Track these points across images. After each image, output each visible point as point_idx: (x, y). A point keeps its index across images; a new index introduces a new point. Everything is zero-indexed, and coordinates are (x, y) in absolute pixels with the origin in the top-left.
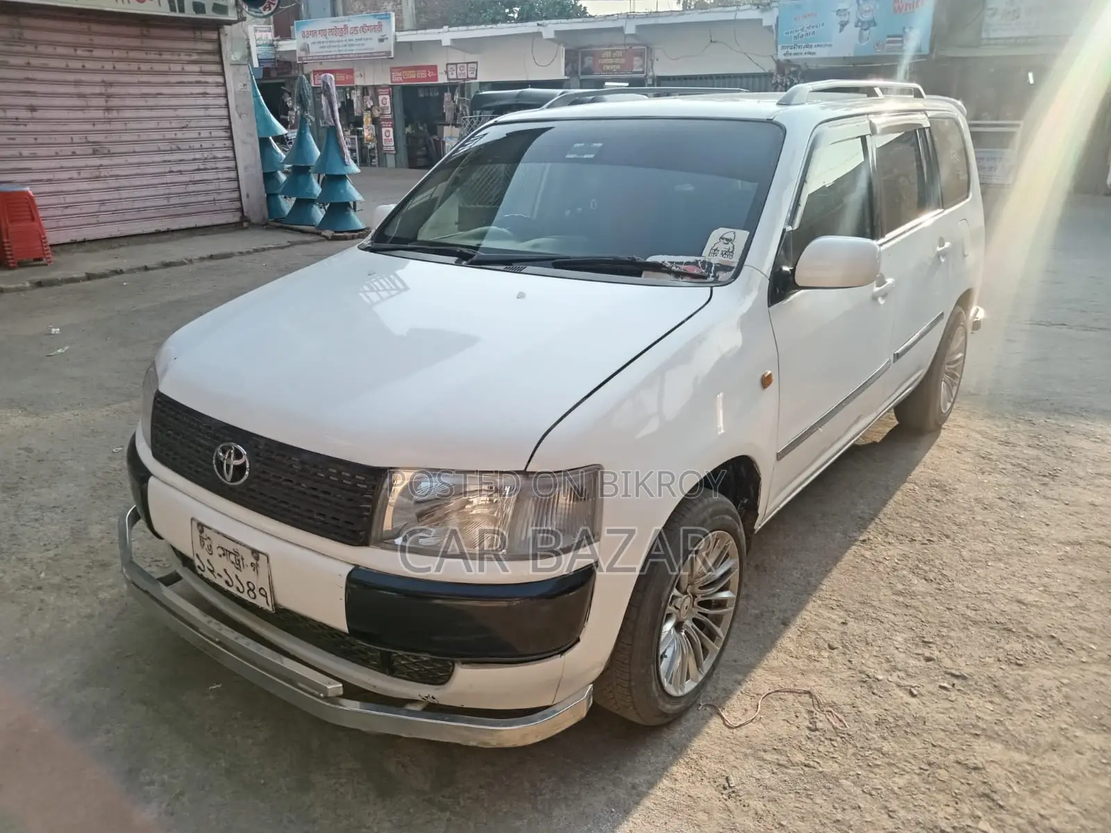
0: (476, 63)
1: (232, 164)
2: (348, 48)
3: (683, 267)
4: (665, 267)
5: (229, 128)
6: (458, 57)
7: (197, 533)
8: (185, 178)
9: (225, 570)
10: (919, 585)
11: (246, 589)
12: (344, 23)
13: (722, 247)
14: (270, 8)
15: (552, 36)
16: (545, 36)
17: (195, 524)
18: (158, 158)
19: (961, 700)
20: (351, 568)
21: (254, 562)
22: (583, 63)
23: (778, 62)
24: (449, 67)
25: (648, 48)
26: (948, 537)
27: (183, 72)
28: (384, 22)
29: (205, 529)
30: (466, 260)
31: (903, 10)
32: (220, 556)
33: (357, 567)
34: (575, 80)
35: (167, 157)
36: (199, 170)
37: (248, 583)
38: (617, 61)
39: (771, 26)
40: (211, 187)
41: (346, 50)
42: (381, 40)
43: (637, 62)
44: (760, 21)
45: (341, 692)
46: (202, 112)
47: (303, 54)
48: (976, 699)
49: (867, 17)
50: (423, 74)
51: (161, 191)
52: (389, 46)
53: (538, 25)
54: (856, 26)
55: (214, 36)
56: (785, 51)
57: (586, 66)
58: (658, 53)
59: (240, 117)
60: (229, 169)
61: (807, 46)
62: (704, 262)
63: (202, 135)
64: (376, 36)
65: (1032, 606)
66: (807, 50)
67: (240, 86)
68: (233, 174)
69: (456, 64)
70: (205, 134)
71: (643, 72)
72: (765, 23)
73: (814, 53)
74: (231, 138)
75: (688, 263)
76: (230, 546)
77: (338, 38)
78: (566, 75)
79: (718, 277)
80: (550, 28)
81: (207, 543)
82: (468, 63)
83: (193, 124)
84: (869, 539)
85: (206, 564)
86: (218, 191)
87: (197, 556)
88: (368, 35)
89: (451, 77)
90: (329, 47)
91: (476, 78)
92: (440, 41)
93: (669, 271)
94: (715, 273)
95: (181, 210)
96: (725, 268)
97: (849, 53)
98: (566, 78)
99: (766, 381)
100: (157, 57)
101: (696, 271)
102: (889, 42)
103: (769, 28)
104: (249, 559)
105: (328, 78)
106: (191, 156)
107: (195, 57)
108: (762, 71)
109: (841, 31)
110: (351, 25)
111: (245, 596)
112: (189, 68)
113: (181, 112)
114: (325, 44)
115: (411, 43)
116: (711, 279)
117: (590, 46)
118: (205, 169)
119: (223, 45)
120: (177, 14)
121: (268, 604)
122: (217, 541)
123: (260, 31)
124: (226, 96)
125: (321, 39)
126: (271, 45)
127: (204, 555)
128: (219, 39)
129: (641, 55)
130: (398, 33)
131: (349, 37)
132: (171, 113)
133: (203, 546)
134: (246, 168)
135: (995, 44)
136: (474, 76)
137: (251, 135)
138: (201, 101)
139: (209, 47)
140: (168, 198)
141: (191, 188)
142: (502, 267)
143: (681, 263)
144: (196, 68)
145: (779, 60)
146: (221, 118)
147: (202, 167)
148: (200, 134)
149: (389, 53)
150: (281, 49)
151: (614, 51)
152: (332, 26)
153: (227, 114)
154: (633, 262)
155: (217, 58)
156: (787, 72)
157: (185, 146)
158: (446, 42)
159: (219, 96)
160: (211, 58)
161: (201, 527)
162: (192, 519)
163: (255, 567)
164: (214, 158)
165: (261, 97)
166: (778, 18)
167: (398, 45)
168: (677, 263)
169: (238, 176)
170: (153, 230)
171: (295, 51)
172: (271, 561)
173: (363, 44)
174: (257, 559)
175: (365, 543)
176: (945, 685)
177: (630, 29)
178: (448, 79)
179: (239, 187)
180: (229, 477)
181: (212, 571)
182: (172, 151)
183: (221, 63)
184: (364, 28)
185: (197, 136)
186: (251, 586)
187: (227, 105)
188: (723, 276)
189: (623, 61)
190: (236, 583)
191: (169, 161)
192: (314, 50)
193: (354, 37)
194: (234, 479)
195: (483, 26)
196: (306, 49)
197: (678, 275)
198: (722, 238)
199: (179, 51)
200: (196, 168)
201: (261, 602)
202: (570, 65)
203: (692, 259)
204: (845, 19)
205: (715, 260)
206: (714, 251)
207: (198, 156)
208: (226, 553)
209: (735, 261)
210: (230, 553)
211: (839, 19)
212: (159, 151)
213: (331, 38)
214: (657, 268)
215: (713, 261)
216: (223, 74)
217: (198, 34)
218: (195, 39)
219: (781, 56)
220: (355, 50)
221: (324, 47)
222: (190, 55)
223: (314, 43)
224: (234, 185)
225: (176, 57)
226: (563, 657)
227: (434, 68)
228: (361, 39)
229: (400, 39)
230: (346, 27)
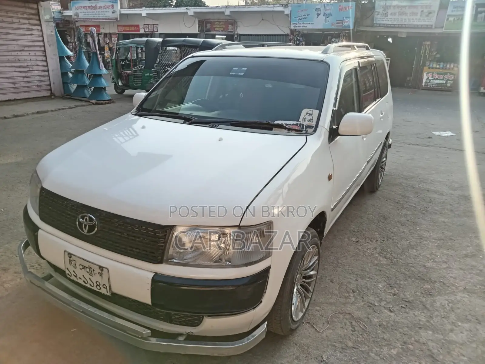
0: (158, 24)
1: (46, 68)
2: (97, 15)
3: (291, 126)
4: (283, 126)
5: (45, 51)
6: (149, 22)
7: (67, 258)
8: (23, 74)
9: (83, 276)
10: (384, 261)
11: (95, 285)
12: (95, 4)
13: (308, 117)
15: (192, 14)
16: (189, 14)
17: (66, 254)
18: (8, 64)
19: (411, 313)
20: (153, 274)
21: (101, 272)
22: (206, 27)
23: (291, 30)
24: (145, 26)
25: (235, 21)
26: (390, 238)
27: (19, 23)
28: (114, 4)
29: (72, 256)
30: (189, 121)
31: (343, 10)
32: (81, 269)
33: (156, 274)
34: (203, 35)
35: (13, 64)
36: (30, 71)
37: (96, 282)
38: (222, 26)
39: (288, 14)
40: (36, 79)
41: (96, 17)
42: (113, 13)
43: (230, 27)
44: (283, 12)
45: (150, 335)
46: (30, 43)
47: (75, 17)
48: (417, 312)
49: (328, 12)
50: (133, 28)
51: (11, 80)
52: (117, 15)
53: (186, 9)
54: (324, 16)
55: (35, 6)
56: (294, 25)
57: (207, 28)
58: (239, 23)
59: (50, 46)
60: (45, 71)
61: (303, 24)
62: (300, 124)
63: (31, 54)
64: (111, 10)
65: (431, 268)
66: (303, 25)
67: (49, 32)
68: (47, 73)
69: (148, 25)
70: (32, 54)
71: (233, 32)
72: (286, 13)
73: (306, 27)
74: (45, 56)
75: (293, 125)
76: (87, 264)
77: (93, 11)
78: (199, 31)
79: (307, 131)
80: (192, 10)
81: (73, 263)
82: (154, 24)
83: (26, 49)
84: (359, 241)
85: (73, 273)
86: (40, 81)
87: (67, 269)
88: (107, 10)
89: (146, 30)
91: (157, 31)
92: (141, 14)
93: (285, 128)
94: (306, 129)
95: (21, 90)
96: (310, 127)
97: (321, 27)
98: (199, 33)
99: (330, 178)
100: (6, 14)
101: (297, 128)
102: (337, 23)
103: (287, 15)
104: (98, 270)
105: (93, 29)
106: (26, 64)
107: (26, 16)
108: (284, 33)
109: (317, 17)
110: (98, 5)
111: (94, 288)
112: (22, 21)
113: (19, 43)
114: (87, 13)
115: (127, 14)
116: (304, 132)
117: (209, 19)
118: (33, 71)
119: (40, 11)
121: (107, 292)
122: (79, 262)
123: (54, 5)
124: (43, 36)
125: (84, 10)
126: (60, 12)
127: (71, 269)
128: (38, 9)
129: (232, 24)
130: (121, 10)
131: (98, 10)
132: (15, 43)
133: (71, 264)
134: (53, 71)
135: (379, 26)
136: (157, 30)
137: (55, 55)
138: (29, 38)
139: (33, 12)
140: (14, 84)
141: (26, 79)
142: (208, 125)
143: (290, 124)
144: (26, 21)
145: (291, 29)
146: (40, 47)
147: (31, 69)
148: (30, 54)
149: (117, 19)
150: (65, 14)
151: (220, 22)
152: (90, 5)
153: (43, 45)
154: (269, 124)
155: (37, 17)
156: (295, 34)
157: (23, 59)
158: (144, 14)
159: (39, 36)
160: (34, 17)
161: (70, 255)
162: (65, 251)
163: (101, 274)
164: (38, 65)
165: (60, 37)
166: (291, 11)
167: (121, 15)
168: (288, 124)
169: (49, 74)
170: (7, 99)
171: (71, 16)
172: (110, 272)
173: (105, 14)
174: (102, 270)
175: (161, 262)
176: (403, 306)
177: (227, 12)
178: (145, 31)
179: (50, 79)
180: (86, 231)
181: (76, 276)
182: (15, 61)
183: (39, 20)
184: (105, 7)
185: (28, 54)
186: (98, 283)
187: (43, 41)
188: (310, 130)
189: (224, 26)
190: (89, 282)
191: (15, 66)
192: (81, 16)
193: (100, 10)
194: (89, 231)
195: (161, 8)
196: (77, 15)
197: (289, 130)
198: (307, 113)
199: (17, 12)
200: (28, 70)
201: (103, 291)
202: (201, 27)
203: (295, 123)
204: (319, 12)
205: (305, 123)
206: (305, 119)
207: (29, 64)
208: (84, 268)
209: (314, 124)
210: (87, 268)
211: (317, 12)
212: (9, 61)
213: (89, 10)
214: (280, 126)
215: (304, 124)
216: (41, 25)
217: (27, 5)
218: (26, 7)
219: (292, 27)
220: (101, 16)
221: (86, 15)
222: (23, 15)
223: (81, 12)
224: (47, 78)
225: (16, 15)
226: (255, 310)
227: (138, 26)
228: (104, 12)
229: (122, 12)
230: (96, 6)
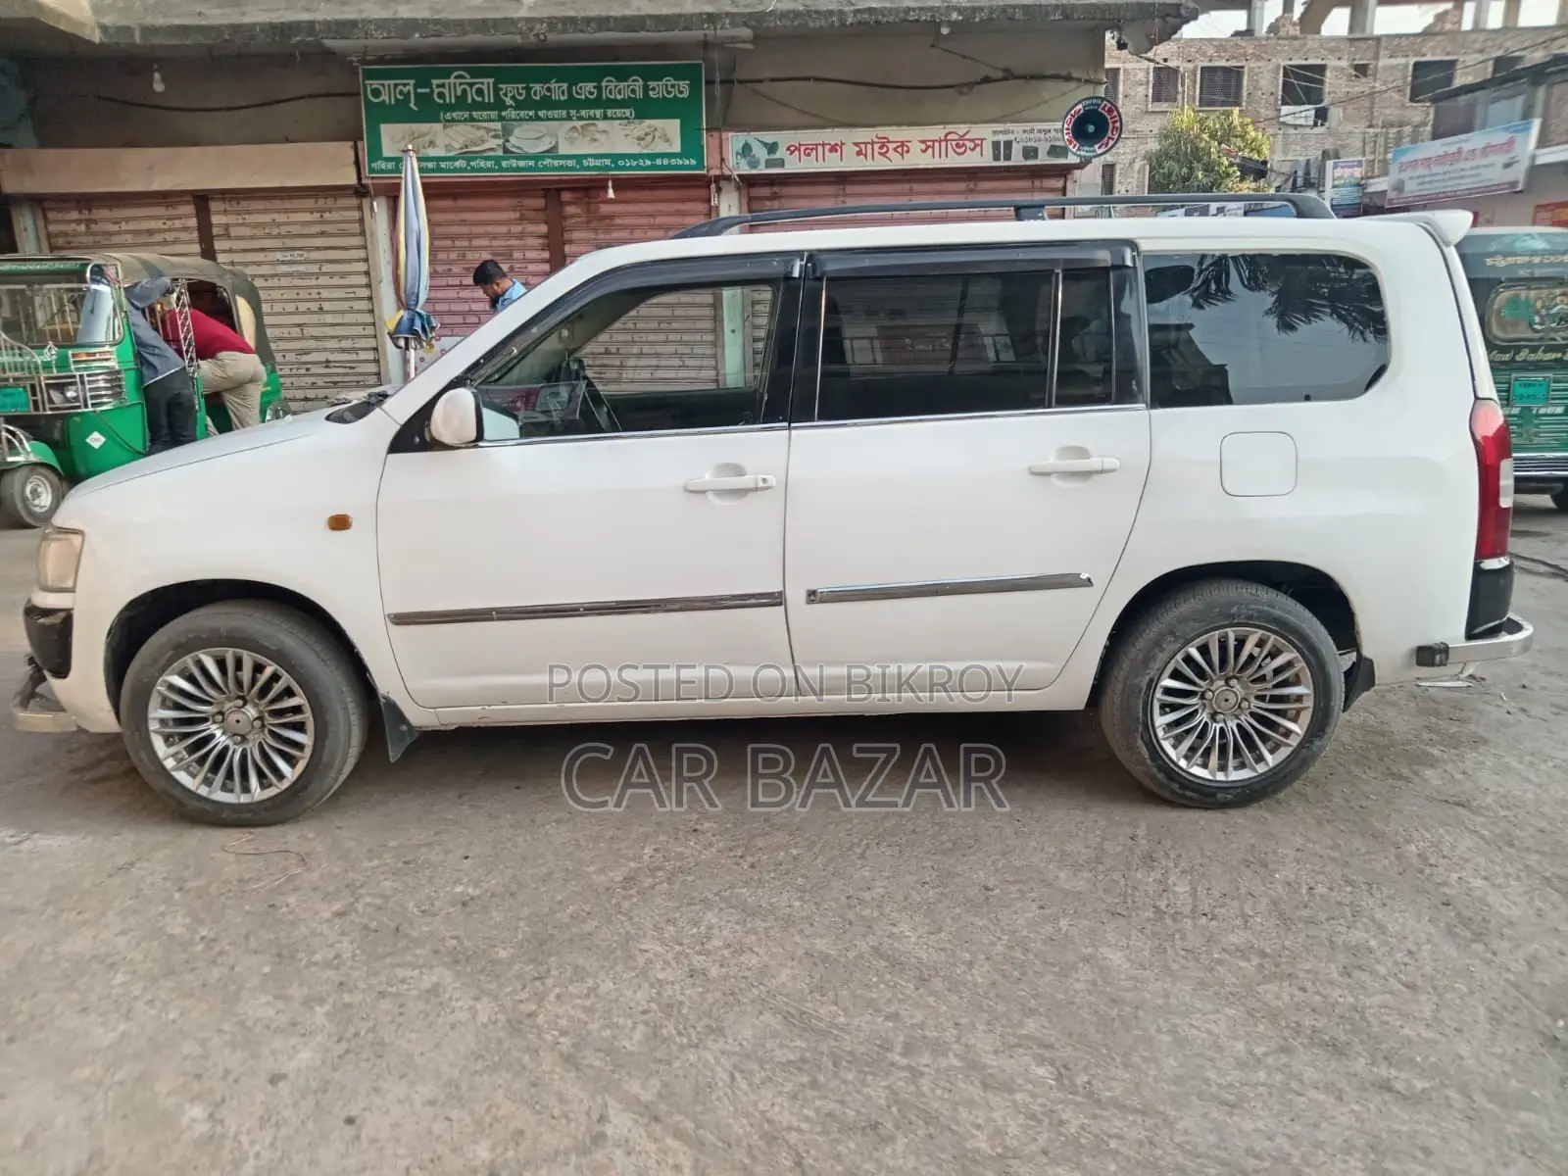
2: (1456, 182)
12: (1459, 145)
14: (1107, 144)
28: (1519, 137)
42: (1507, 166)
47: (1394, 195)
52: (1518, 173)
55: (1060, 184)
64: (1501, 160)
77: (1447, 168)
88: (1490, 159)
90: (1430, 182)
110: (1467, 147)
114: (1427, 179)
120: (1002, 163)
123: (1343, 167)
125: (1421, 170)
126: (1359, 185)
130: (1539, 151)
131: (1463, 164)
149: (1514, 184)
150: (1370, 190)
152: (1440, 150)
167: (1535, 170)
171: (1385, 192)
173: (1480, 174)
184: (1486, 150)
192: (1413, 188)
193: (1470, 164)
196: (1397, 187)
213: (1435, 169)
217: (1037, 183)
220: (1466, 183)
221: (1422, 183)
223: (1411, 178)
228: (1477, 167)
229: (1540, 161)
230: (1459, 151)
